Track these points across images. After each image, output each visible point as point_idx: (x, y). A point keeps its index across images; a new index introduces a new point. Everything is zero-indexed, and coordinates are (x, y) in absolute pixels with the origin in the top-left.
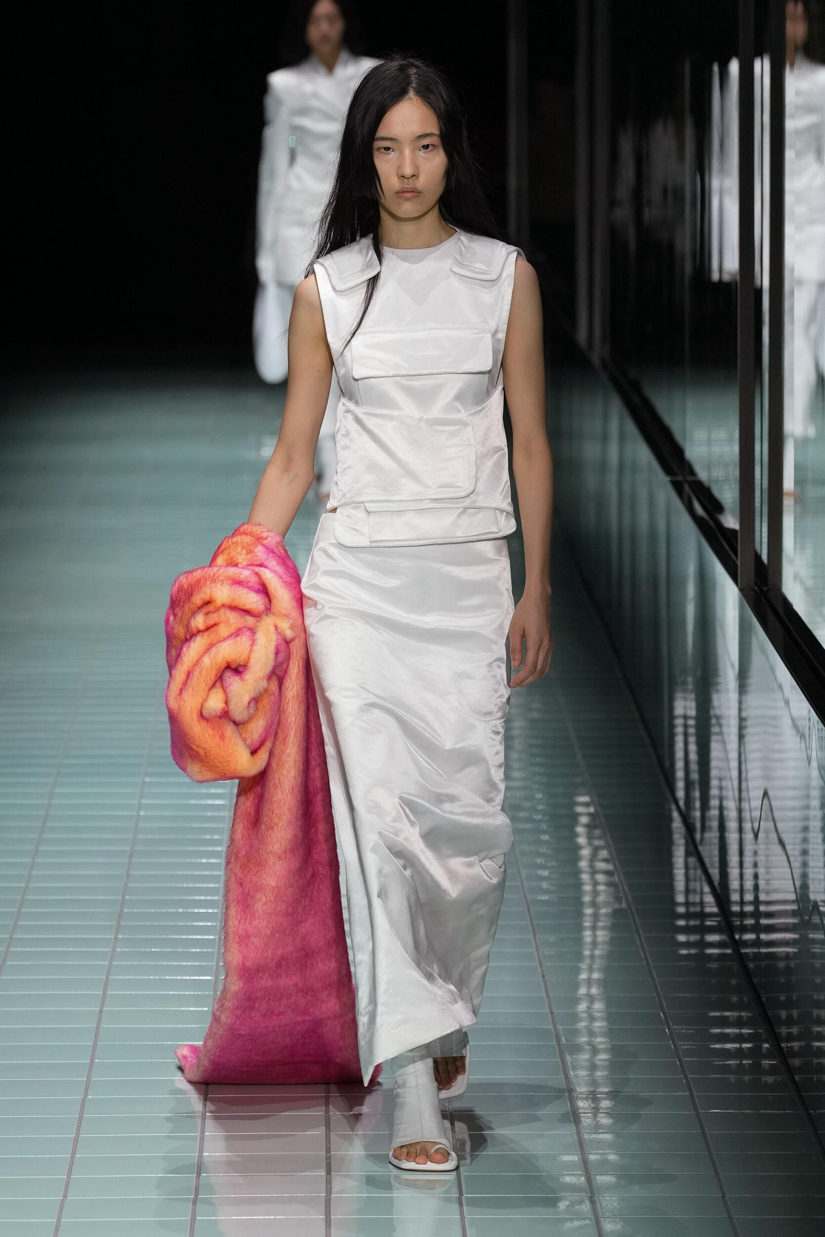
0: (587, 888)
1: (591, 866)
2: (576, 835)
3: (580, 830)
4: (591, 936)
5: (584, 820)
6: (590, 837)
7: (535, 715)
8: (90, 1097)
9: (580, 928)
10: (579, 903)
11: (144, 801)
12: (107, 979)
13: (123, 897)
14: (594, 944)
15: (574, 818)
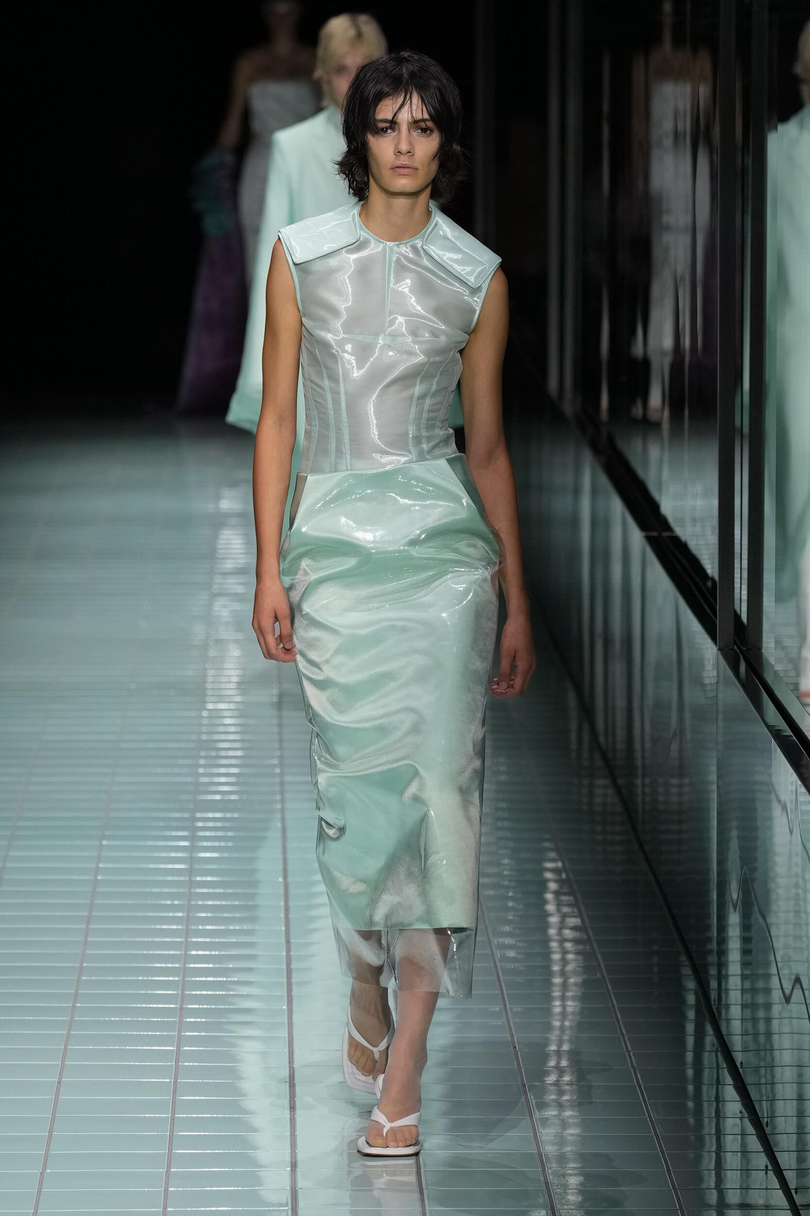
0: (556, 957)
1: (560, 933)
2: (545, 902)
3: (549, 896)
4: (561, 1006)
5: (553, 886)
6: (559, 905)
7: (503, 778)
8: (48, 1171)
9: (549, 998)
10: (548, 972)
11: (101, 865)
12: (66, 1049)
13: (81, 964)
14: (564, 1015)
15: (543, 884)
